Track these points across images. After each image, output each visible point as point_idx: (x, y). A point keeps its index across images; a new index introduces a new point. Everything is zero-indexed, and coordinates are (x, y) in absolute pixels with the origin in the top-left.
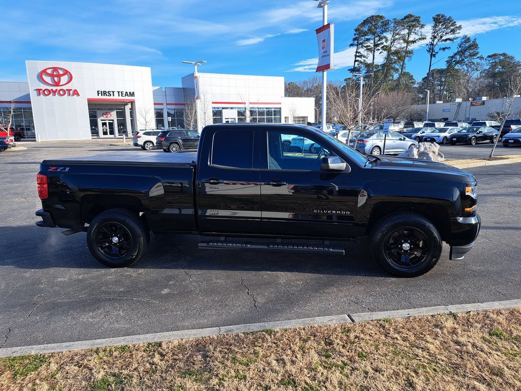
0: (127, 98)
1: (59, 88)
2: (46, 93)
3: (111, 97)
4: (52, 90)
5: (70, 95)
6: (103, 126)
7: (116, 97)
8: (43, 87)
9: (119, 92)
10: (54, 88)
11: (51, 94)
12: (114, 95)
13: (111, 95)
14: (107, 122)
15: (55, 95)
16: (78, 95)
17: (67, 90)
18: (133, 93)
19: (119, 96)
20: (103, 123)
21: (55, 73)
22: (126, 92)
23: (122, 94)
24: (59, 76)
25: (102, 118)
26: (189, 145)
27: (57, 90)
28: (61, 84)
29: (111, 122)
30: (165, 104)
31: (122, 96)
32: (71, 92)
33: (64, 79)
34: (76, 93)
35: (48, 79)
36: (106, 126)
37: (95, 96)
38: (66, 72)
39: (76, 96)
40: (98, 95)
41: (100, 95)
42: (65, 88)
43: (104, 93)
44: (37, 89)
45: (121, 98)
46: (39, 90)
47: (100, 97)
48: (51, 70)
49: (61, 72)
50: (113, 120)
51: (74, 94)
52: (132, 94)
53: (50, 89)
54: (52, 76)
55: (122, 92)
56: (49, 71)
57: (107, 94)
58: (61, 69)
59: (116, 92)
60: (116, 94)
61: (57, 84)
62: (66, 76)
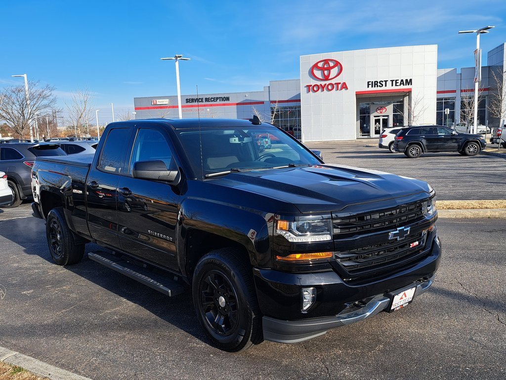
0: (402, 87)
1: (327, 82)
2: (315, 89)
3: (384, 88)
4: (321, 85)
5: (338, 89)
6: (376, 124)
7: (389, 87)
8: (313, 82)
9: (392, 81)
10: (323, 83)
11: (320, 90)
12: (386, 86)
13: (382, 85)
14: (381, 118)
15: (323, 90)
16: (346, 88)
17: (335, 84)
18: (411, 80)
19: (392, 86)
20: (376, 120)
21: (325, 66)
22: (402, 80)
23: (396, 83)
24: (329, 69)
25: (376, 114)
26: (435, 147)
27: (326, 84)
28: (330, 78)
29: (386, 118)
30: (458, 91)
31: (396, 85)
32: (340, 86)
33: (334, 72)
34: (344, 86)
35: (318, 73)
36: (379, 124)
37: (364, 88)
38: (337, 64)
39: (344, 89)
40: (368, 87)
41: (370, 86)
42: (333, 82)
43: (376, 84)
44: (307, 86)
45: (394, 87)
46: (309, 86)
47: (371, 89)
48: (322, 63)
49: (332, 64)
50: (388, 116)
51: (342, 88)
52: (409, 82)
53: (319, 84)
54: (322, 69)
55: (396, 81)
56: (320, 65)
57: (379, 84)
58: (332, 60)
59: (389, 80)
60: (389, 83)
61: (326, 78)
62: (337, 68)
